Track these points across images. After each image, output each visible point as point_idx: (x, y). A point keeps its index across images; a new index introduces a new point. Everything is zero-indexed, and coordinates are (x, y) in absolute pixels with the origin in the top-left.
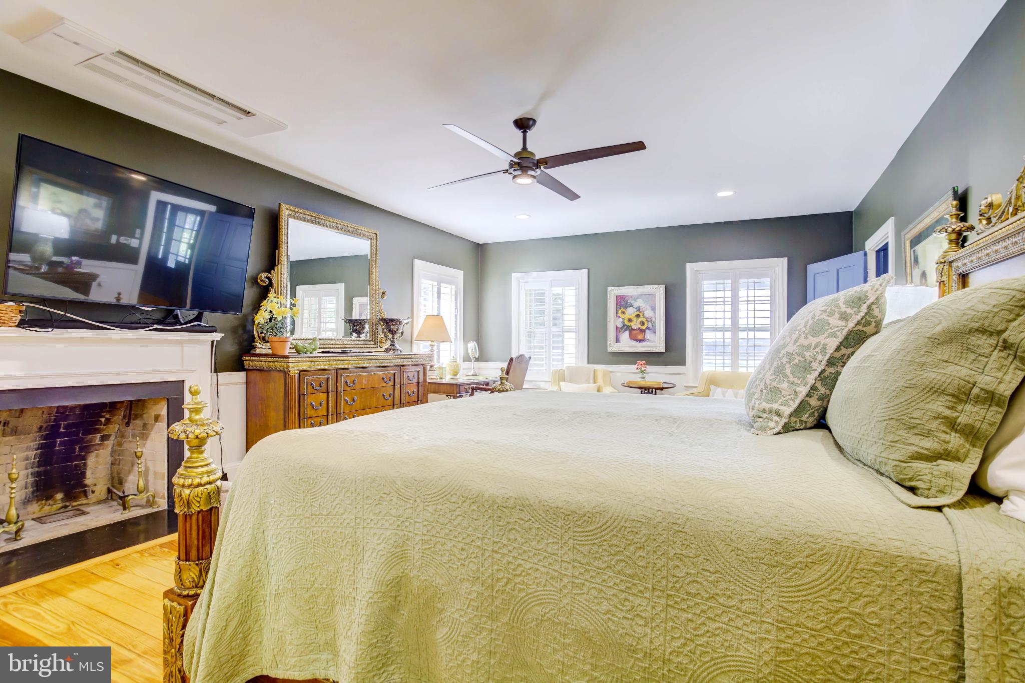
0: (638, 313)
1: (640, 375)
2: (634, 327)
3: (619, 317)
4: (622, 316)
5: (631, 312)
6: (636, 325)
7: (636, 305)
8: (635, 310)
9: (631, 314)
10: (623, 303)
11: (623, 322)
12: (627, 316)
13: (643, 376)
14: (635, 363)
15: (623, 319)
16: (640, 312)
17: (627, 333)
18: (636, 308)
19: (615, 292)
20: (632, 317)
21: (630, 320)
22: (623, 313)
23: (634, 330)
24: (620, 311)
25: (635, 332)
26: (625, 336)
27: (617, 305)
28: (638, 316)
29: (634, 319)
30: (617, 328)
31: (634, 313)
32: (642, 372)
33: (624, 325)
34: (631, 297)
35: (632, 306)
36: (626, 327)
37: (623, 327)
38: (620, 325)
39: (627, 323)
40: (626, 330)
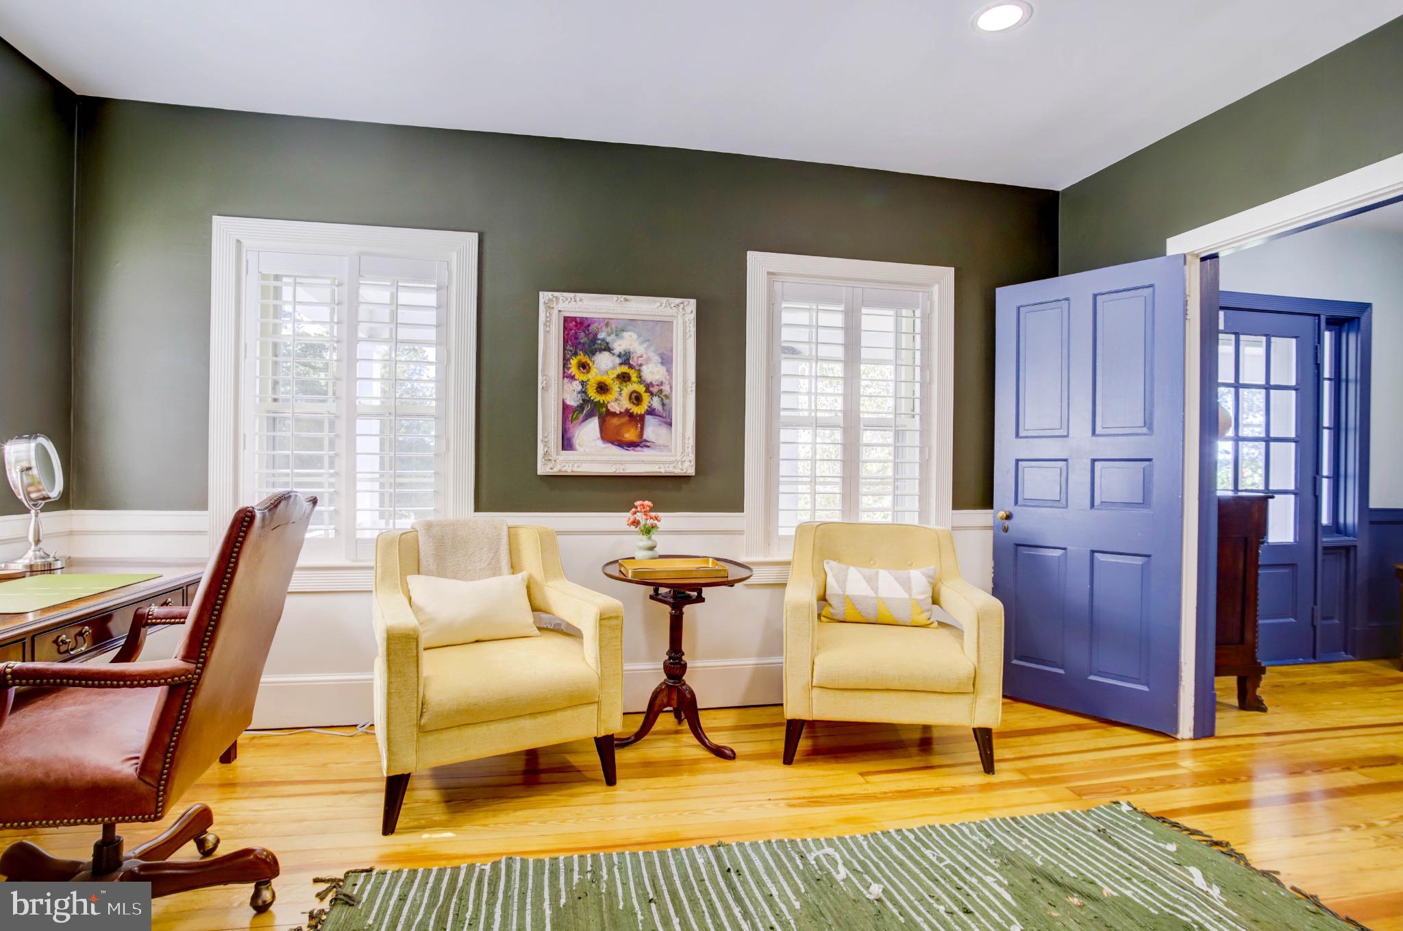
0: (625, 369)
1: (644, 541)
2: (615, 407)
3: (572, 378)
4: (581, 376)
5: (605, 365)
6: (618, 401)
7: (619, 346)
8: (618, 361)
9: (607, 373)
10: (583, 339)
11: (584, 392)
12: (593, 377)
13: (649, 543)
14: (627, 507)
15: (583, 383)
16: (631, 367)
17: (594, 424)
18: (619, 356)
19: (561, 306)
20: (608, 379)
21: (602, 388)
22: (584, 366)
23: (614, 414)
24: (574, 362)
25: (615, 421)
26: (587, 433)
27: (565, 342)
28: (624, 378)
29: (615, 387)
30: (565, 407)
31: (614, 368)
32: (648, 531)
33: (586, 401)
34: (607, 325)
35: (608, 348)
36: (588, 408)
37: (581, 408)
38: (573, 401)
39: (592, 394)
40: (590, 415)
